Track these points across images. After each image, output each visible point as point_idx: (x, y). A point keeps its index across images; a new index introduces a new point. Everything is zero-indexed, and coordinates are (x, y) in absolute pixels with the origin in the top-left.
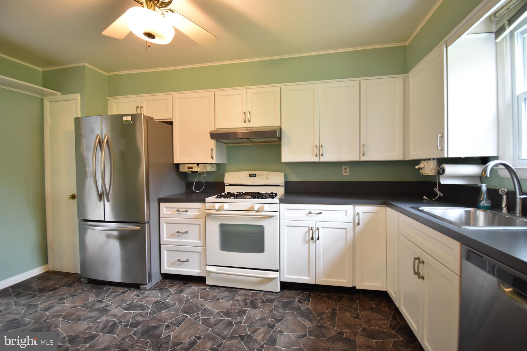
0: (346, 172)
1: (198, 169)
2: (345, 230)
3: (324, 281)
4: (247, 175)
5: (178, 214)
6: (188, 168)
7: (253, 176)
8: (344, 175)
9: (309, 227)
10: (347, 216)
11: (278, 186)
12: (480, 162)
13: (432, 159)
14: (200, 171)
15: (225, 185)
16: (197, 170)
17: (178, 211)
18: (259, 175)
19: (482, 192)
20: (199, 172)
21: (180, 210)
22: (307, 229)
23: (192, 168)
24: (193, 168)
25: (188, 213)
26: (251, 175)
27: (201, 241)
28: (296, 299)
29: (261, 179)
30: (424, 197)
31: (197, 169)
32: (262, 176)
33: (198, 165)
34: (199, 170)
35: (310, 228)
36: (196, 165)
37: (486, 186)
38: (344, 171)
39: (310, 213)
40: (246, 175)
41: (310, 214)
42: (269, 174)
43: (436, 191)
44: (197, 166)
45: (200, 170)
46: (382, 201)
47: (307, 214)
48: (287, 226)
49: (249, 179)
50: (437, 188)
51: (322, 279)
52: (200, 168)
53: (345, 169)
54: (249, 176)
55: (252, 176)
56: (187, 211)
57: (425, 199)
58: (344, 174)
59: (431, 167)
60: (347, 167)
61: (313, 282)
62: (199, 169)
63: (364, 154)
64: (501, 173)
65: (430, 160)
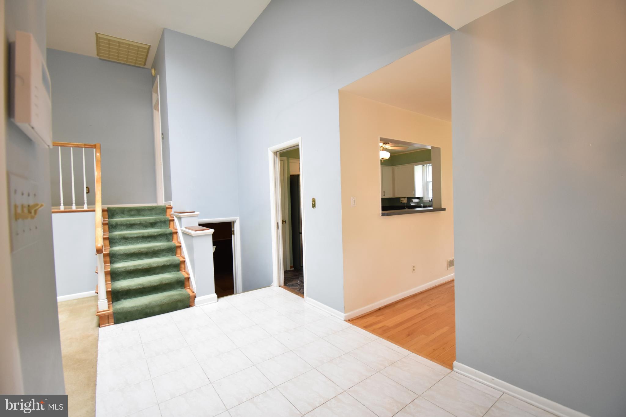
63: (384, 195)
64: (424, 201)
65: (405, 198)
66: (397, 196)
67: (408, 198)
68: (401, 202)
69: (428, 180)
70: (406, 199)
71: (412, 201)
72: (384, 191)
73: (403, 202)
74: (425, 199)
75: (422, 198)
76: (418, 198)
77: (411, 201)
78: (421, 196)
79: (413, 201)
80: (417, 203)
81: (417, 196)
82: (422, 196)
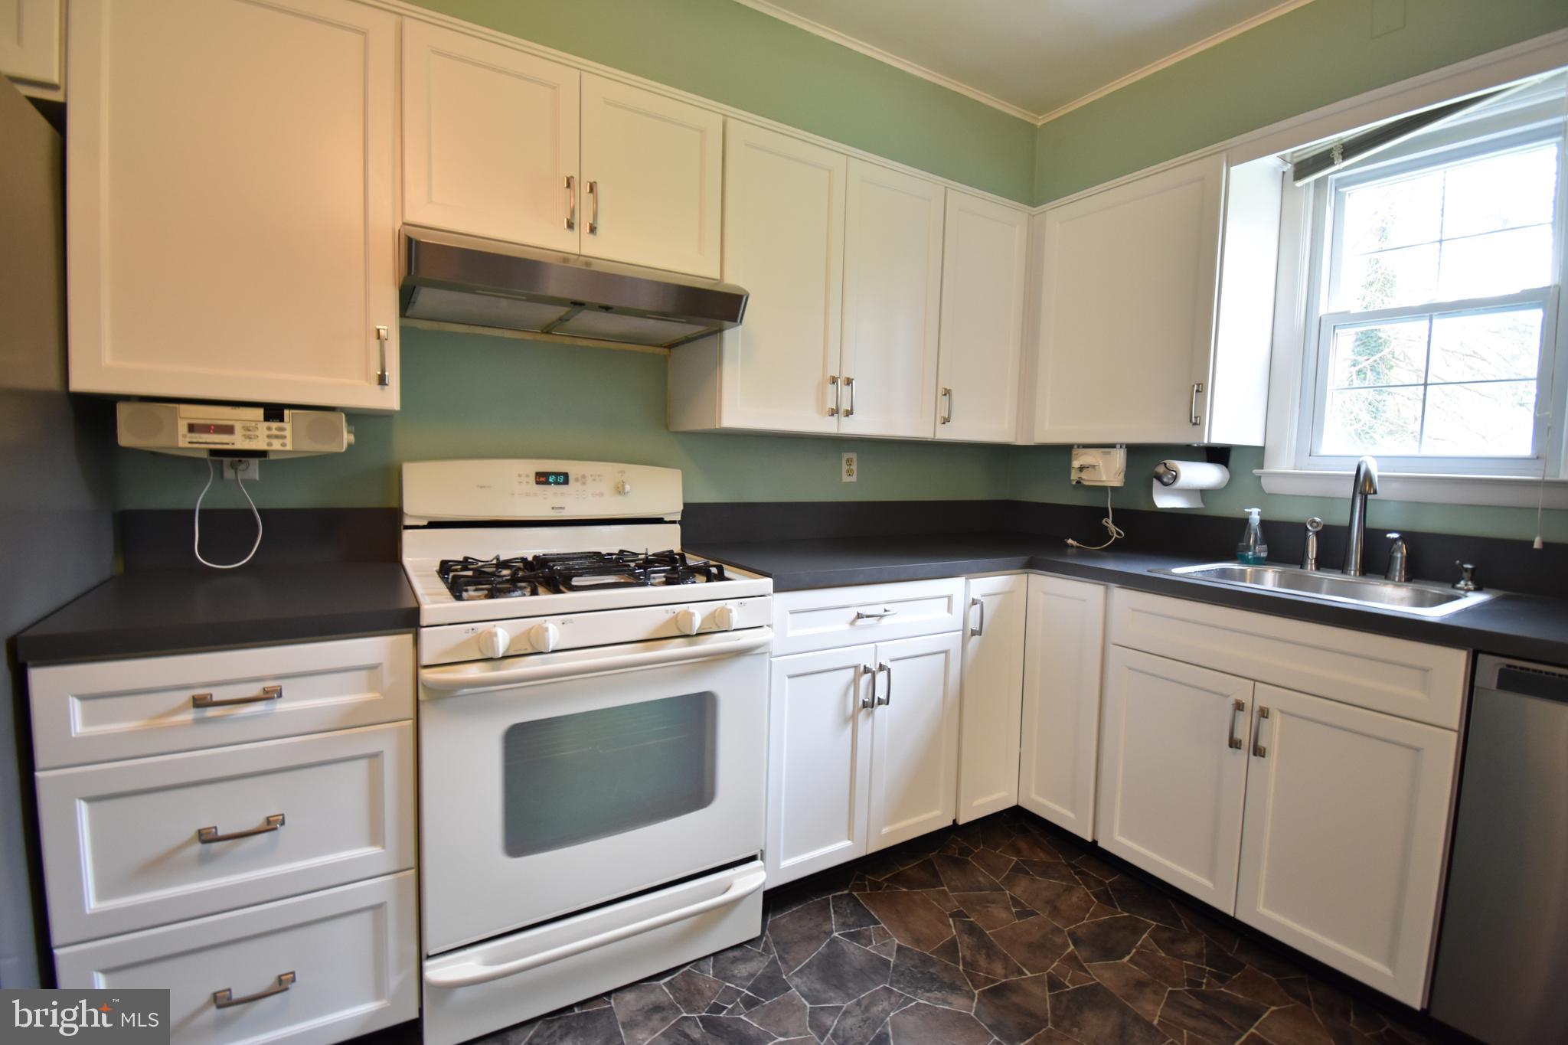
0: (850, 473)
1: (277, 437)
2: (943, 655)
3: (888, 834)
4: (527, 476)
5: (198, 721)
6: (192, 428)
7: (550, 483)
8: (845, 483)
9: (856, 667)
10: (952, 614)
11: (659, 521)
12: (1205, 456)
13: (1118, 446)
14: (289, 447)
15: (408, 522)
16: (267, 440)
17: (200, 703)
18: (584, 477)
19: (1250, 525)
20: (272, 457)
21: (215, 699)
22: (851, 673)
23: (229, 430)
24: (238, 427)
25: (281, 706)
26: (542, 478)
27: (384, 847)
28: (836, 934)
29: (594, 495)
30: (1070, 541)
31: (269, 437)
32: (594, 480)
33: (274, 412)
34: (283, 445)
35: (862, 668)
36: (259, 413)
37: (1259, 514)
38: (845, 467)
39: (859, 616)
40: (520, 476)
41: (860, 622)
42: (622, 472)
43: (1107, 527)
44: (267, 418)
45: (289, 441)
46: (1024, 559)
47: (852, 623)
48: (790, 677)
49: (535, 495)
50: (1109, 518)
51: (885, 830)
52: (288, 433)
53: (849, 462)
54: (538, 483)
55: (547, 483)
56: (270, 695)
57: (1072, 546)
58: (846, 479)
59: (1118, 466)
60: (854, 456)
61: (861, 853)
62: (284, 437)
63: (946, 421)
64: (1268, 485)
65: (1113, 446)
66: (1048, 432)
67: (1135, 451)
68: (1074, 476)
69: (1323, 308)
70: (1119, 457)
71: (1169, 481)
72: (944, 384)
73: (1088, 478)
74: (1281, 463)
75: (1257, 454)
76: (1218, 455)
77: (1159, 478)
78: (1252, 437)
79: (1175, 478)
80: (1204, 493)
81: (1219, 435)
82: (1256, 441)
